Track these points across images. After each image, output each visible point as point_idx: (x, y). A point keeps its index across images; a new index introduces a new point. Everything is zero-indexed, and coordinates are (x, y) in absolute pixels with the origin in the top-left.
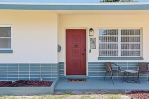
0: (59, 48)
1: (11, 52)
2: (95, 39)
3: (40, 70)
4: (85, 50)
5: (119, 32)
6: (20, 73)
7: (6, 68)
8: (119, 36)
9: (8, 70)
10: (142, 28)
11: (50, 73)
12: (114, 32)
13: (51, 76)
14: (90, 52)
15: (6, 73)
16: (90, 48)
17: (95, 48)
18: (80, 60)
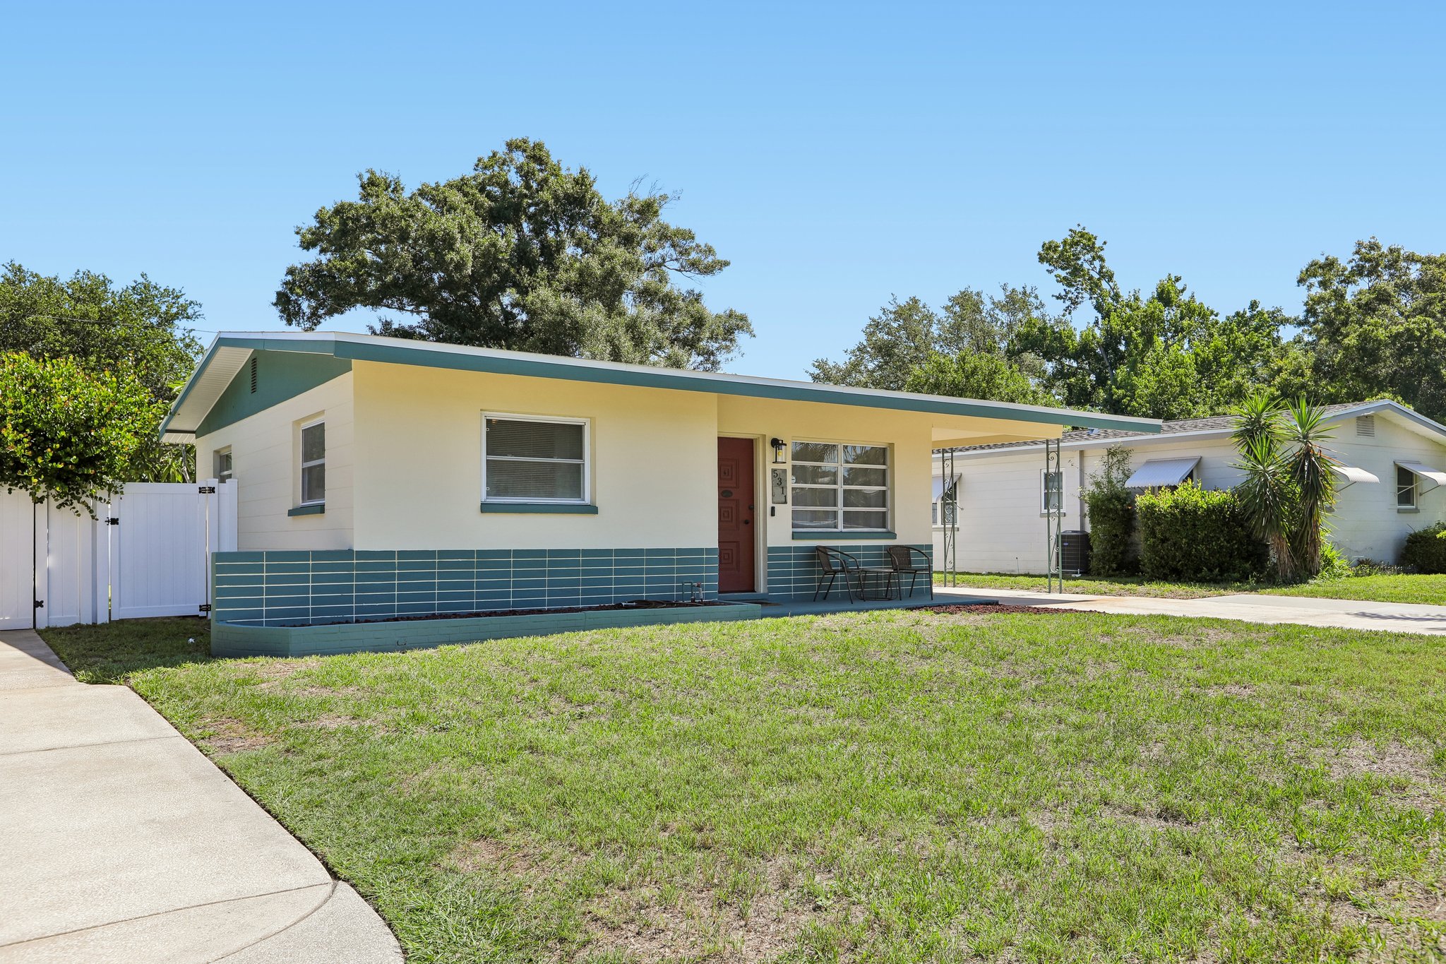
1: (593, 510)
2: (785, 471)
4: (752, 508)
5: (841, 454)
8: (840, 466)
10: (892, 445)
11: (702, 579)
14: (773, 514)
16: (773, 503)
17: (786, 502)
18: (737, 542)
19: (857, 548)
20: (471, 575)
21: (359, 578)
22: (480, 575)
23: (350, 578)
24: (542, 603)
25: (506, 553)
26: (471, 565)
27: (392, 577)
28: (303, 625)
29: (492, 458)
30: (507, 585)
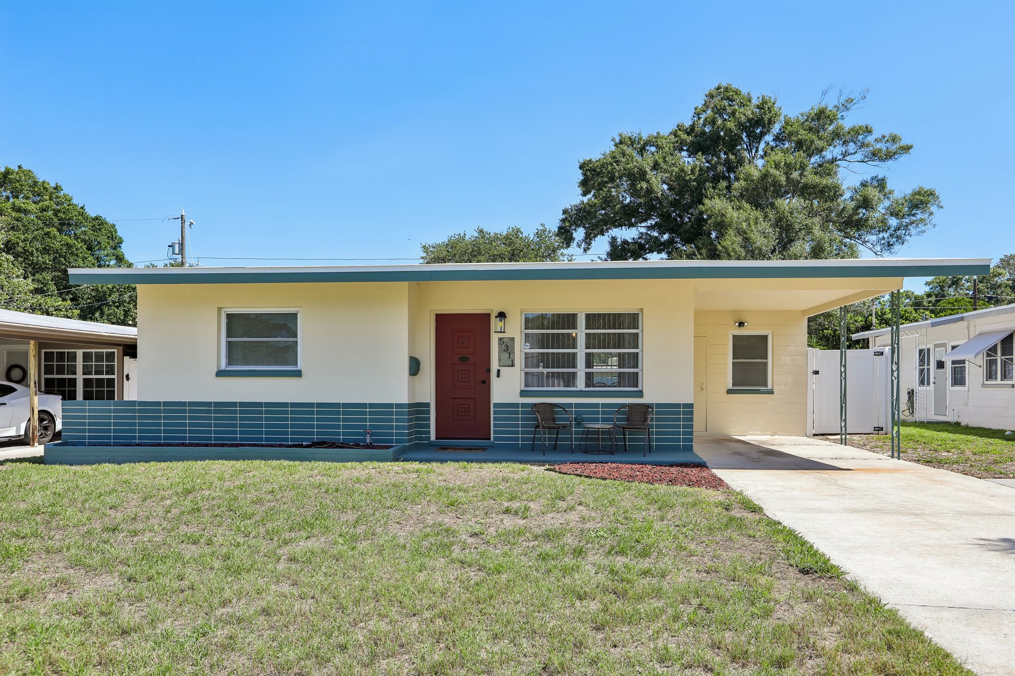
0: (415, 366)
1: (298, 374)
2: (513, 339)
3: (365, 420)
4: (489, 371)
5: (581, 321)
6: (318, 426)
7: (286, 412)
8: (581, 333)
9: (292, 419)
10: (642, 310)
11: (391, 427)
12: (569, 320)
13: (391, 434)
14: (498, 376)
15: (286, 426)
16: (500, 366)
17: (513, 365)
18: (475, 398)
19: (596, 405)
20: (210, 418)
21: (140, 418)
22: (216, 419)
23: (134, 418)
24: (261, 439)
25: (234, 404)
26: (210, 412)
27: (159, 418)
28: (107, 445)
29: (230, 339)
30: (235, 426)
